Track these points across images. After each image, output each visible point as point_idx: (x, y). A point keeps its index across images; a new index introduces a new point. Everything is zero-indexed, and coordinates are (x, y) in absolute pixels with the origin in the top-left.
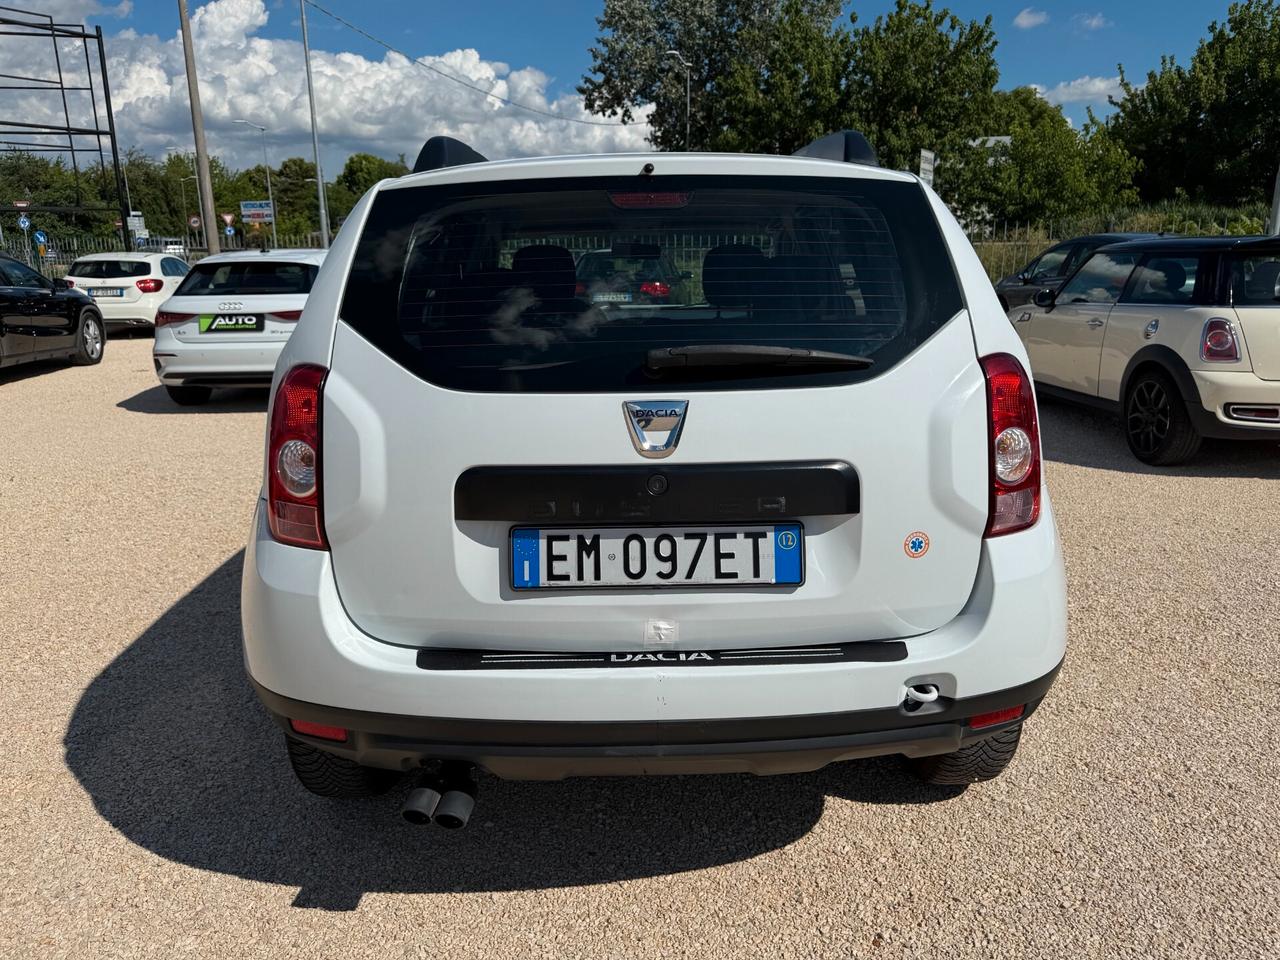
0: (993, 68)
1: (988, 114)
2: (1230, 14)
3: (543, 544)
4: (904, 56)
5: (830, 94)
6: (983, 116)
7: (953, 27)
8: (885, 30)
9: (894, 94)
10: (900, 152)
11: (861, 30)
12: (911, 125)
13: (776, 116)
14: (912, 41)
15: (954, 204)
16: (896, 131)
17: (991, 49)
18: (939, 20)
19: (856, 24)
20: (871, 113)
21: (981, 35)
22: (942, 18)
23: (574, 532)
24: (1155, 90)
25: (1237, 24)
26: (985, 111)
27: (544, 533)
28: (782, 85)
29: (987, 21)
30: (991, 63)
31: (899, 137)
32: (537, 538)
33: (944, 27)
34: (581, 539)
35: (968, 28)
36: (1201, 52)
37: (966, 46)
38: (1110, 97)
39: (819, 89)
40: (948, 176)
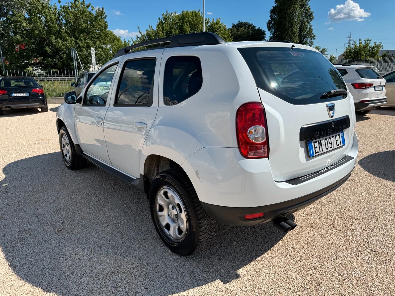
0: (106, 23)
1: (108, 37)
2: (163, 16)
3: (313, 144)
4: (79, 16)
5: (56, 26)
6: (106, 38)
7: (92, 9)
8: (71, 7)
9: (77, 29)
10: (84, 48)
11: (62, 6)
12: (85, 39)
13: (37, 32)
14: (81, 12)
15: (101, 65)
16: (81, 40)
17: (105, 18)
18: (88, 7)
19: (61, 4)
20: (71, 34)
21: (102, 13)
22: (89, 6)
23: (317, 140)
24: (148, 35)
25: (165, 19)
26: (106, 36)
27: (313, 141)
28: (37, 21)
29: (103, 9)
30: (106, 22)
31: (82, 42)
32: (312, 143)
33: (89, 9)
34: (318, 141)
35: (98, 10)
36: (158, 26)
37: (98, 16)
38: (137, 36)
39: (51, 24)
40: (99, 56)
